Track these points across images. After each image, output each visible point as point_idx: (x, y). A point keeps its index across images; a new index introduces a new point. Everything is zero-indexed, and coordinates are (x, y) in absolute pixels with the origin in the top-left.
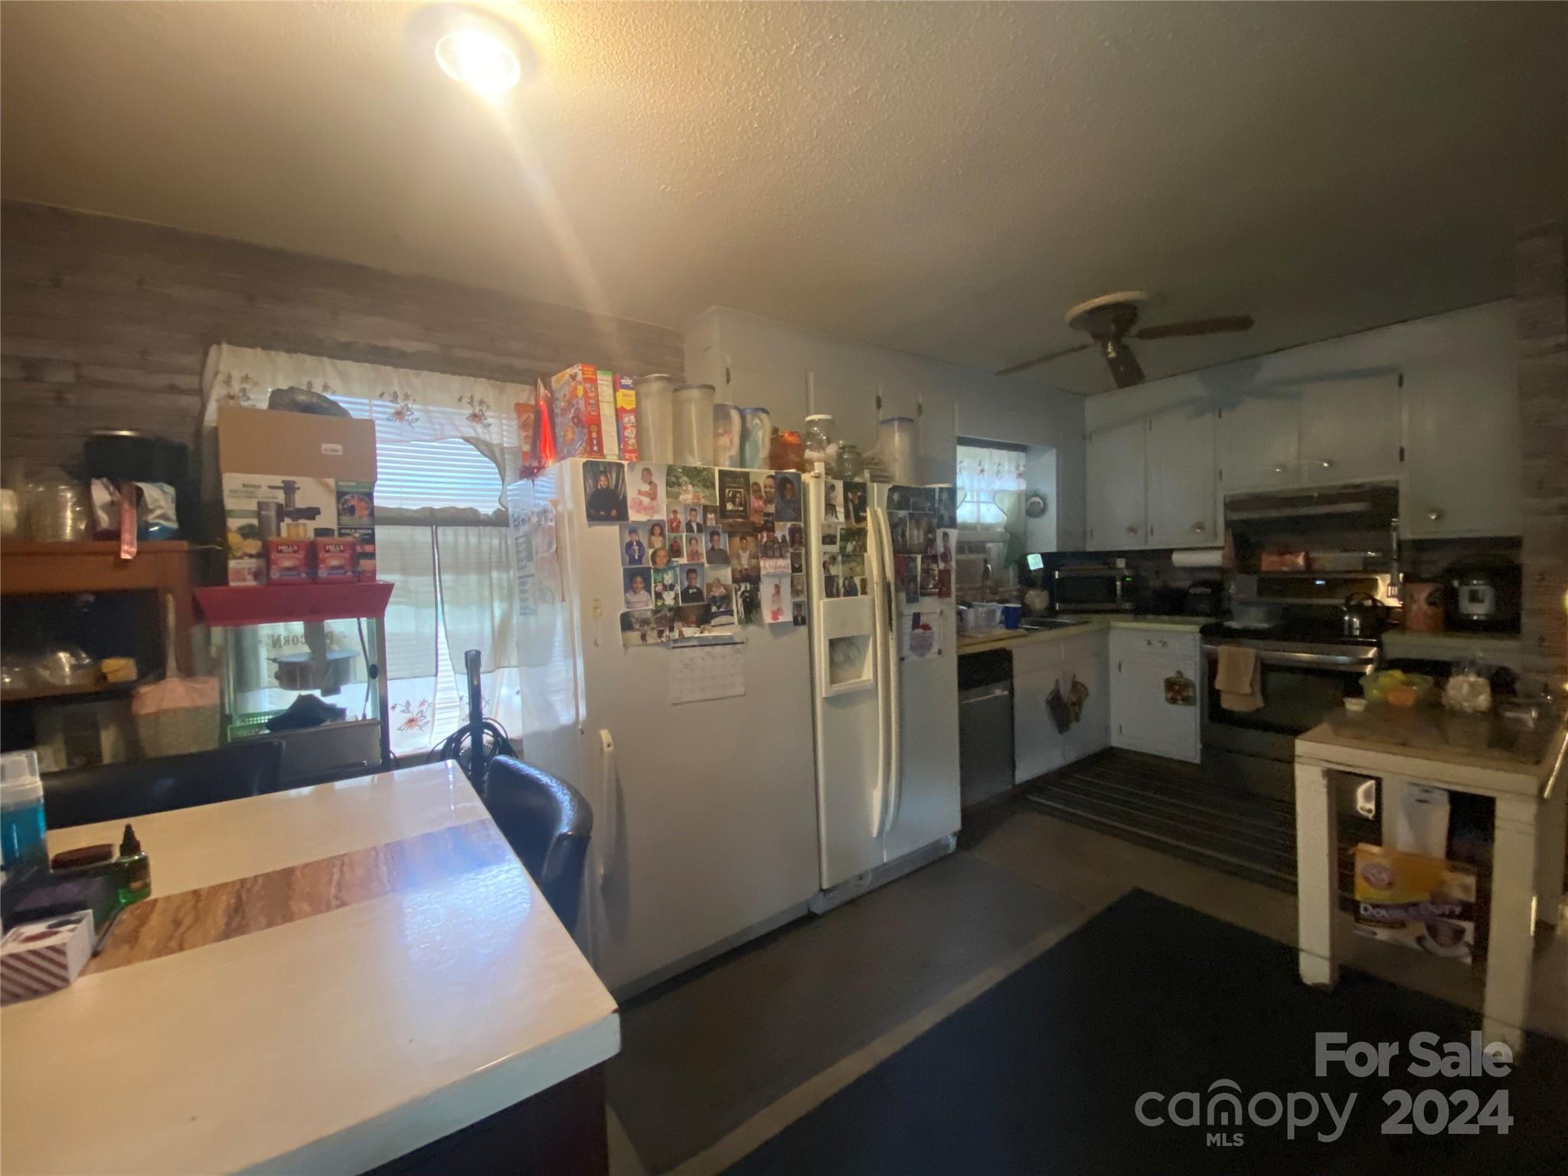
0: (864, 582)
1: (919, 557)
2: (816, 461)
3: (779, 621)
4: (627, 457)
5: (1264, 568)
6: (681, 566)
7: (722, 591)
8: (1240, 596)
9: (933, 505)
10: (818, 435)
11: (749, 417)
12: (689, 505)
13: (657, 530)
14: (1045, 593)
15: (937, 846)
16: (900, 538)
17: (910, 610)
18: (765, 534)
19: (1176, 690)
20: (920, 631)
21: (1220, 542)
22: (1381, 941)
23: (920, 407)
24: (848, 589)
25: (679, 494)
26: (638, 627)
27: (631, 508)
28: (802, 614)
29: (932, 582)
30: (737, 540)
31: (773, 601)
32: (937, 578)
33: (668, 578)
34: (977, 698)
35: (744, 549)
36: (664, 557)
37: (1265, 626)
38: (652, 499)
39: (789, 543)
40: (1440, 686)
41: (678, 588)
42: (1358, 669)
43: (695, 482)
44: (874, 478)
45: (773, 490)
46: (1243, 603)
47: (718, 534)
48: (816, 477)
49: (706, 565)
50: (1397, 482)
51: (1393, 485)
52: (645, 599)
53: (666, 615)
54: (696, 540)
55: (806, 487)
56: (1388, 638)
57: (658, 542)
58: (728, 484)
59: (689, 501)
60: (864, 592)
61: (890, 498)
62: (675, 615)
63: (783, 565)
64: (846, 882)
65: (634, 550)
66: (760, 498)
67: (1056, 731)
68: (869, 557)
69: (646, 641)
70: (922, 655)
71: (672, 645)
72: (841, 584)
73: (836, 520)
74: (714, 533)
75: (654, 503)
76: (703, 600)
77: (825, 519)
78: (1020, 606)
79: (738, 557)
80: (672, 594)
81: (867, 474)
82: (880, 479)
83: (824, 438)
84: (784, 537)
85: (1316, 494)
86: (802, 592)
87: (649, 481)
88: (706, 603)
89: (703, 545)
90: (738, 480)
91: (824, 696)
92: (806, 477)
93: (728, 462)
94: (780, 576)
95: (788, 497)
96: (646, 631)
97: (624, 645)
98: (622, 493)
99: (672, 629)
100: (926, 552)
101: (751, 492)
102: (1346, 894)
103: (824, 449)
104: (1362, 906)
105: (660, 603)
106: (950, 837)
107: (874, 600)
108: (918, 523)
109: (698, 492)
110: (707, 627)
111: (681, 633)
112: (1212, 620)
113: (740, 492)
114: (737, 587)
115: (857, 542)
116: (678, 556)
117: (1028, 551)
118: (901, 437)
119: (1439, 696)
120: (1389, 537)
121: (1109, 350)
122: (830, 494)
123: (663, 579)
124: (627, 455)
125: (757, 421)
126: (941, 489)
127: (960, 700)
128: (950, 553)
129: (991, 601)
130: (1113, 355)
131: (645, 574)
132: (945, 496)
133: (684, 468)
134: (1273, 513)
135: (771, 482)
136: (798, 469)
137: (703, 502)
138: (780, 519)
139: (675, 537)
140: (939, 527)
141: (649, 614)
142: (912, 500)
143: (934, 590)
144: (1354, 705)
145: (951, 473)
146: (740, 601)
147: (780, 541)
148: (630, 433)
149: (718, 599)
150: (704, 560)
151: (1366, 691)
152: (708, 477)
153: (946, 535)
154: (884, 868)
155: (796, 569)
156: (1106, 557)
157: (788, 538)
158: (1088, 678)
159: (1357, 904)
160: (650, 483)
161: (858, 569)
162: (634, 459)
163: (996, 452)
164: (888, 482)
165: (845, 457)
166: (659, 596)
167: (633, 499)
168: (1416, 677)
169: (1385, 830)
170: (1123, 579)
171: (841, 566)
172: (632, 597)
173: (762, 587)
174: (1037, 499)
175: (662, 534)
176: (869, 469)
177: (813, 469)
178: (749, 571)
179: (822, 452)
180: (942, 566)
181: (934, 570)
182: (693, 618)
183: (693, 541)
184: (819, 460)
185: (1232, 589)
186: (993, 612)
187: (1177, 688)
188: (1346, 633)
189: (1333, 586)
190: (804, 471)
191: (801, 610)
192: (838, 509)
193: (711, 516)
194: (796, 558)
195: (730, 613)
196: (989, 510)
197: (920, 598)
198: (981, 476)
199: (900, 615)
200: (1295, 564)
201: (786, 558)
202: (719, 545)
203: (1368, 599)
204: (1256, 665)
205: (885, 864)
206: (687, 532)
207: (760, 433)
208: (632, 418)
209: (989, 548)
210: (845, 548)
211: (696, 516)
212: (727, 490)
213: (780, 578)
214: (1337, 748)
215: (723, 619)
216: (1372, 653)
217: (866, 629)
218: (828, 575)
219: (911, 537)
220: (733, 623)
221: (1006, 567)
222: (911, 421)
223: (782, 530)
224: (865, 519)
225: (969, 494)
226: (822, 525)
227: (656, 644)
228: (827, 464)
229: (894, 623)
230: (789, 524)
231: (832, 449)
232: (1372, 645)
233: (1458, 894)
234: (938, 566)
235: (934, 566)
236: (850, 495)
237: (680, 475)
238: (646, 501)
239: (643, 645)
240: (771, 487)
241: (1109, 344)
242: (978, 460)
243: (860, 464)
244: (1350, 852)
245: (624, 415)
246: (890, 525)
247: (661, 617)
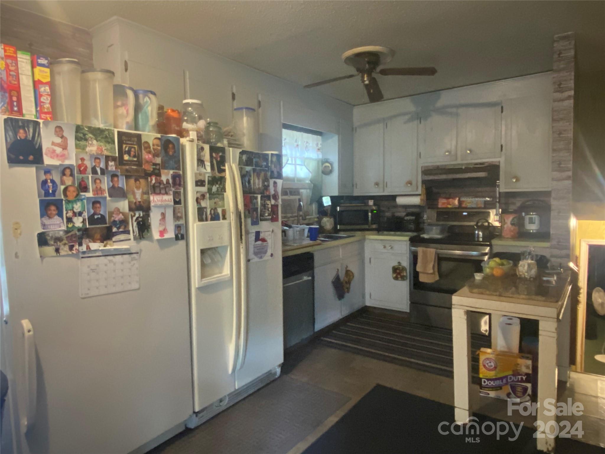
0: (224, 212)
1: (259, 196)
2: (191, 131)
3: (165, 237)
4: (43, 117)
5: (440, 206)
6: (88, 199)
7: (121, 216)
8: (429, 221)
9: (267, 164)
10: (192, 113)
11: (141, 96)
12: (94, 155)
13: (68, 172)
14: (332, 220)
15: (270, 374)
16: (247, 184)
17: (253, 229)
18: (154, 178)
19: (398, 272)
20: (259, 243)
21: (419, 192)
22: (492, 397)
23: (259, 102)
24: (213, 216)
25: (86, 146)
26: (52, 243)
27: (46, 154)
28: (182, 232)
29: (267, 212)
30: (132, 181)
31: (160, 224)
32: (270, 210)
33: (77, 207)
34: (293, 282)
35: (138, 188)
36: (74, 191)
37: (439, 237)
38: (63, 149)
39: (171, 185)
40: (516, 265)
41: (85, 215)
42: (480, 258)
43: (99, 138)
44: (230, 145)
45: (159, 148)
46: (430, 225)
47: (117, 176)
48: (190, 141)
49: (108, 198)
50: (499, 162)
51: (498, 164)
52: (58, 222)
53: (76, 234)
54: (101, 181)
55: (183, 147)
56: (495, 242)
57: (68, 181)
58: (124, 141)
59: (95, 153)
60: (224, 218)
61: (240, 158)
62: (83, 234)
63: (167, 199)
64: (211, 405)
65: (49, 186)
66: (149, 152)
67: (337, 299)
68: (227, 196)
69: (59, 253)
70: (261, 258)
71: (81, 255)
72: (209, 213)
73: (205, 171)
74: (114, 176)
75: (65, 152)
76: (106, 224)
77: (197, 170)
78: (318, 227)
79: (134, 194)
80: (81, 219)
81: (225, 142)
82: (233, 146)
83: (196, 115)
84: (168, 181)
85: (463, 167)
86: (181, 218)
87: (61, 136)
88: (108, 225)
89: (105, 184)
90: (133, 139)
91: (197, 286)
92: (183, 141)
93: (125, 126)
94: (166, 207)
95: (171, 153)
96: (59, 246)
97: (41, 257)
98: (38, 144)
99: (80, 244)
100: (264, 194)
101: (143, 148)
102: (476, 375)
103: (196, 123)
104: (483, 380)
105: (70, 225)
106: (277, 368)
107: (231, 223)
108: (258, 176)
109: (101, 146)
110: (109, 242)
111: (88, 247)
112: (415, 234)
113: (135, 148)
114: (133, 214)
115: (219, 185)
116: (86, 192)
117: (322, 195)
118: (247, 119)
119: (515, 270)
120: (495, 191)
121: (365, 79)
122: (200, 153)
123: (73, 207)
124: (43, 116)
125: (146, 99)
126: (272, 154)
127: (284, 284)
128: (278, 194)
129: (303, 224)
130: (367, 82)
131: (58, 204)
132: (274, 159)
133: (90, 128)
134: (444, 177)
135: (157, 142)
136: (178, 135)
137: (106, 153)
138: (165, 168)
139: (82, 178)
140: (272, 177)
141: (61, 233)
142: (254, 160)
143: (268, 217)
144: (478, 277)
145: (279, 145)
146: (135, 224)
147: (165, 183)
148: (46, 100)
149: (118, 222)
150: (107, 194)
151: (484, 269)
152: (109, 135)
153: (275, 183)
154: (237, 393)
155: (177, 202)
156: (364, 199)
157: (171, 181)
158: (354, 268)
159: (480, 379)
160: (62, 137)
161: (220, 203)
162: (49, 119)
163: (305, 135)
164: (240, 148)
165: (211, 129)
166: (69, 220)
167: (48, 148)
168: (505, 262)
169: (493, 341)
170: (372, 211)
171: (208, 201)
172: (47, 221)
173: (152, 214)
174: (327, 164)
175: (72, 175)
176: (227, 138)
177: (188, 135)
178: (142, 203)
179: (195, 124)
180: (273, 202)
181: (268, 205)
182: (98, 236)
183: (98, 181)
184: (193, 130)
185: (425, 217)
186: (304, 230)
187: (398, 271)
188: (476, 240)
189: (471, 215)
190: (182, 137)
191: (181, 230)
192: (206, 163)
193: (111, 163)
194: (176, 194)
195: (128, 232)
196: (301, 169)
197: (260, 222)
198: (297, 149)
199: (247, 233)
200: (454, 204)
201: (170, 195)
202: (118, 184)
203: (485, 222)
204: (435, 258)
205: (236, 390)
206: (93, 173)
207: (150, 108)
208: (47, 88)
209: (302, 192)
210: (211, 189)
211: (100, 163)
212: (124, 146)
213: (165, 208)
214: (471, 299)
215: (122, 237)
216: (487, 250)
217: (226, 242)
218: (199, 206)
219: (254, 183)
220: (130, 240)
221: (311, 204)
222: (253, 110)
223: (166, 176)
224: (224, 171)
225: (290, 159)
226: (196, 174)
227: (68, 255)
228: (198, 133)
229: (243, 237)
230: (171, 172)
231: (202, 124)
232: (487, 245)
233: (524, 370)
234: (271, 203)
235: (268, 202)
236: (214, 155)
237: (86, 132)
238: (59, 150)
239: (57, 256)
240: (158, 145)
241: (365, 76)
242: (295, 139)
243: (221, 136)
244: (477, 353)
245: (40, 86)
246: (241, 175)
247: (72, 235)
